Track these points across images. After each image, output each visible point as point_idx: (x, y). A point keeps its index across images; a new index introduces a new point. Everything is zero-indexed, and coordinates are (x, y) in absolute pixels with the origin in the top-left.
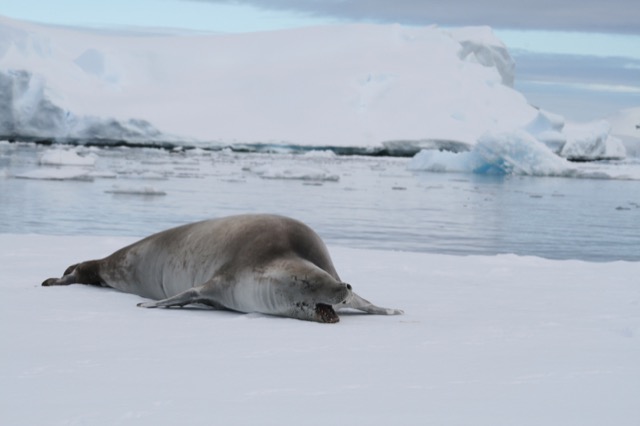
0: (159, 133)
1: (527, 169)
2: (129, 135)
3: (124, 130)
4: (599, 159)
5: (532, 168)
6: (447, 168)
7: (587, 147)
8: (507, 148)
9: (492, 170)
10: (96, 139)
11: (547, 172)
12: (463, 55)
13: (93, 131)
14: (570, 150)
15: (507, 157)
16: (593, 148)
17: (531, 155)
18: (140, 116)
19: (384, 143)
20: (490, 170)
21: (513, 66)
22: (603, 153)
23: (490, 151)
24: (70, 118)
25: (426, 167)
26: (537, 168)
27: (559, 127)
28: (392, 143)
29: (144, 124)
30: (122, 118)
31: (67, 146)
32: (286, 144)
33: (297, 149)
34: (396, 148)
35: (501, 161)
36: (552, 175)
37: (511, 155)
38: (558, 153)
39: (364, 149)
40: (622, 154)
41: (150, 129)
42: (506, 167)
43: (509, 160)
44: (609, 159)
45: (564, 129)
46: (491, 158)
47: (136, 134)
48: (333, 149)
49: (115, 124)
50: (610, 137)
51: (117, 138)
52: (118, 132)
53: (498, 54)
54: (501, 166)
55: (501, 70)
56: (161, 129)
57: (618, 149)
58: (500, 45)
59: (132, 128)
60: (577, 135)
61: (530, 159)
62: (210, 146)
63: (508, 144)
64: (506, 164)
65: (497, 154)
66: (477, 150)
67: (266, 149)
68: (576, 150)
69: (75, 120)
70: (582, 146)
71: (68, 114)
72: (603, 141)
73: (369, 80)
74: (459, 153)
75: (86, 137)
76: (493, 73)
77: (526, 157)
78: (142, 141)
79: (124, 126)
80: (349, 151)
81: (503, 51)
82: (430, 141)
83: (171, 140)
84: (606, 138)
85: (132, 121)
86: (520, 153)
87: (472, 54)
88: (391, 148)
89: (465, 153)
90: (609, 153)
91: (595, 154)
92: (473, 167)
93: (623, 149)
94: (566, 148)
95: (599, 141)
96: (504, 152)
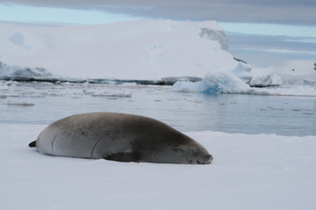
0: (50, 74)
1: (230, 90)
2: (35, 75)
3: (33, 73)
4: (269, 86)
5: (232, 89)
6: (190, 90)
7: (263, 80)
8: (220, 80)
9: (212, 91)
10: (20, 77)
11: (239, 91)
12: (202, 35)
13: (17, 73)
14: (254, 81)
15: (220, 84)
16: (266, 80)
17: (232, 83)
18: (41, 66)
19: (162, 79)
20: (211, 91)
21: (228, 40)
22: (271, 83)
23: (211, 81)
24: (6, 67)
25: (179, 90)
26: (235, 89)
27: (249, 70)
28: (166, 79)
29: (43, 70)
30: (32, 66)
31: (4, 81)
32: (114, 79)
33: (119, 82)
34: (168, 81)
35: (217, 86)
36: (242, 93)
37: (222, 83)
38: (248, 83)
39: (152, 81)
40: (280, 83)
41: (46, 72)
42: (219, 89)
43: (221, 86)
44: (274, 86)
45: (251, 71)
46: (212, 84)
47: (39, 75)
48: (137, 82)
49: (28, 70)
50: (274, 75)
51: (29, 77)
52: (30, 74)
53: (220, 34)
54: (217, 89)
55: (221, 42)
56: (51, 72)
57: (278, 81)
58: (221, 30)
59: (37, 72)
60: (258, 74)
61: (231, 84)
62: (76, 80)
63: (220, 78)
64: (219, 87)
65: (214, 83)
66: (205, 81)
67: (104, 82)
68: (257, 81)
69: (8, 68)
70: (261, 79)
71: (5, 65)
72: (271, 77)
73: (155, 48)
74: (196, 83)
75: (15, 76)
76: (217, 44)
77: (229, 84)
78: (42, 78)
79: (33, 71)
80: (146, 83)
81: (222, 33)
82: (185, 77)
83: (57, 78)
84: (272, 75)
85: (37, 68)
86: (226, 82)
87: (207, 34)
88: (166, 81)
89: (199, 82)
90: (274, 83)
91: (266, 83)
92: (203, 89)
93: (281, 81)
94: (252, 80)
95: (269, 77)
96: (218, 81)
